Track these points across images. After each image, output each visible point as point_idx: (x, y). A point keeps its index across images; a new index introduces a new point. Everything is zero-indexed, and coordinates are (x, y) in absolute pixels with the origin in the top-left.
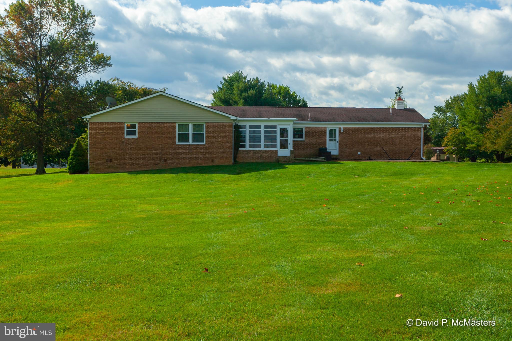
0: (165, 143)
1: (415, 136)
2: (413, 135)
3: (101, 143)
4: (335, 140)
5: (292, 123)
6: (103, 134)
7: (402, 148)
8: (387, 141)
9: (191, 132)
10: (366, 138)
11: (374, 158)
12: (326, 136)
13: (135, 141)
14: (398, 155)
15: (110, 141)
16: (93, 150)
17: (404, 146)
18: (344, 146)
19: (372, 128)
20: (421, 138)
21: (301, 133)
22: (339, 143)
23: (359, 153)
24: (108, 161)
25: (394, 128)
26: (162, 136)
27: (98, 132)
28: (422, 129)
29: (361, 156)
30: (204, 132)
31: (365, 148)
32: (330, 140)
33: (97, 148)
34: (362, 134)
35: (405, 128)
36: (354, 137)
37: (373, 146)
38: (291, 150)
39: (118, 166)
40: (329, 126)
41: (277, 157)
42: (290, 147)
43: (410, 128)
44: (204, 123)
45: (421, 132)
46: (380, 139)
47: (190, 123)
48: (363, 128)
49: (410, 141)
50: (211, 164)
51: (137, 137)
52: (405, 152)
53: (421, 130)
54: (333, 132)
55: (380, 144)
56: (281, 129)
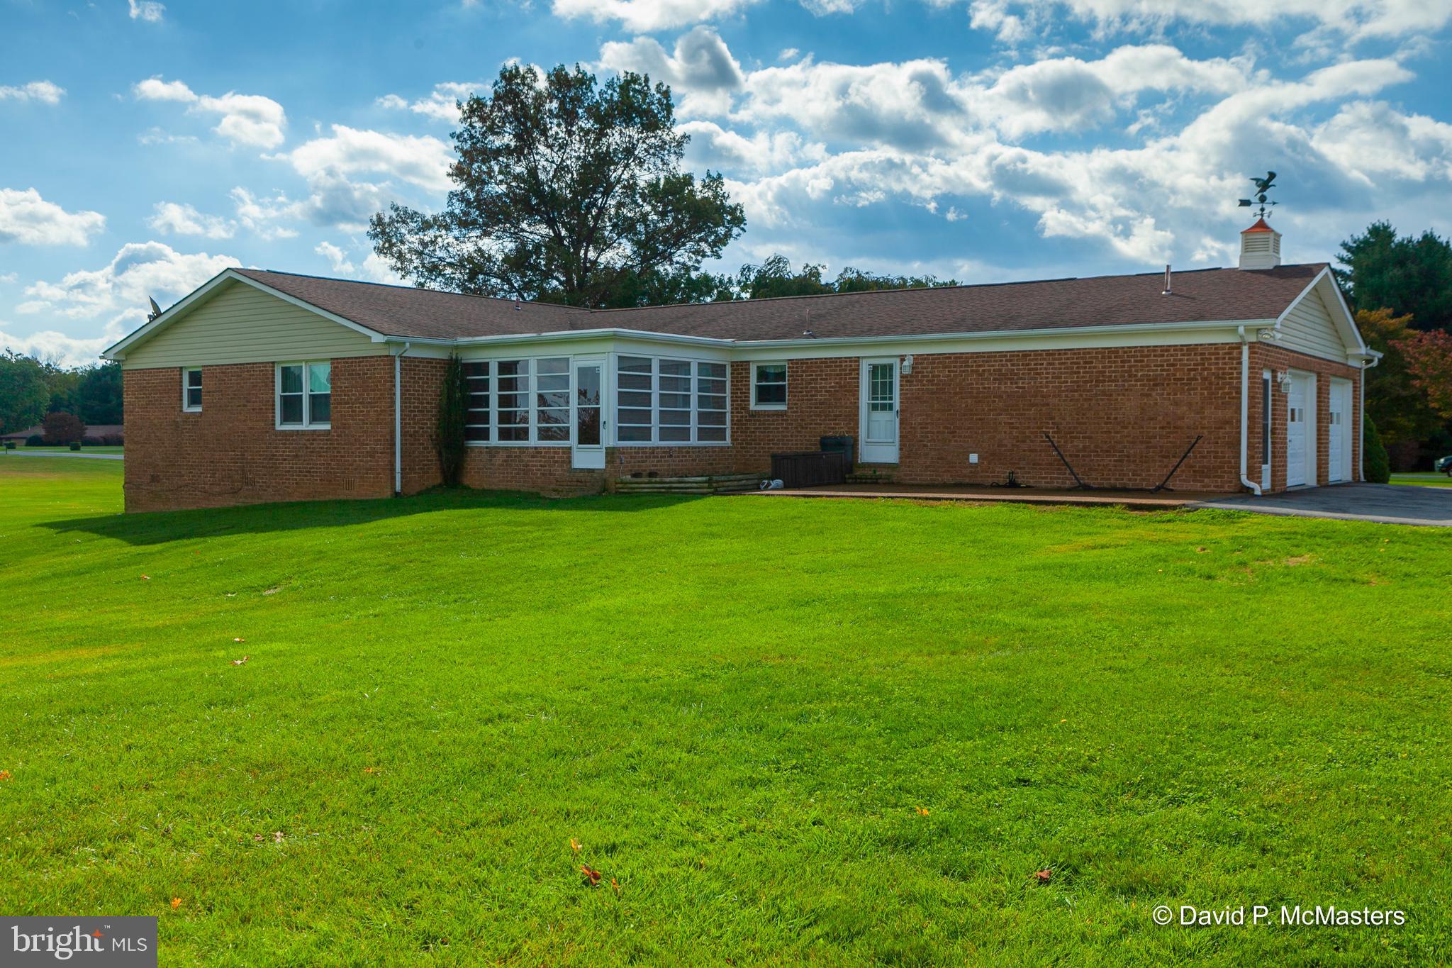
0: (250, 428)
1: (1211, 383)
2: (1205, 379)
3: (141, 429)
4: (891, 407)
5: (613, 347)
6: (145, 402)
7: (1150, 438)
8: (1086, 406)
9: (306, 391)
10: (1000, 397)
11: (1033, 478)
12: (855, 392)
13: (197, 421)
14: (1132, 467)
15: (156, 421)
16: (130, 447)
17: (1162, 428)
18: (919, 430)
19: (1026, 354)
20: (1239, 392)
21: (781, 383)
22: (901, 420)
23: (974, 458)
24: (154, 479)
25: (1114, 351)
27: (137, 398)
28: (1245, 349)
29: (979, 469)
30: (331, 390)
31: (998, 436)
32: (874, 407)
33: (135, 443)
34: (986, 379)
35: (1166, 349)
36: (956, 394)
37: (1029, 428)
38: (607, 448)
39: (169, 493)
40: (869, 354)
42: (608, 436)
43: (1191, 348)
44: (329, 360)
45: (1240, 363)
46: (1056, 401)
47: (302, 362)
49: (1190, 405)
50: (343, 495)
51: (201, 410)
52: (1167, 457)
53: (1241, 353)
54: (881, 373)
55: (1057, 420)
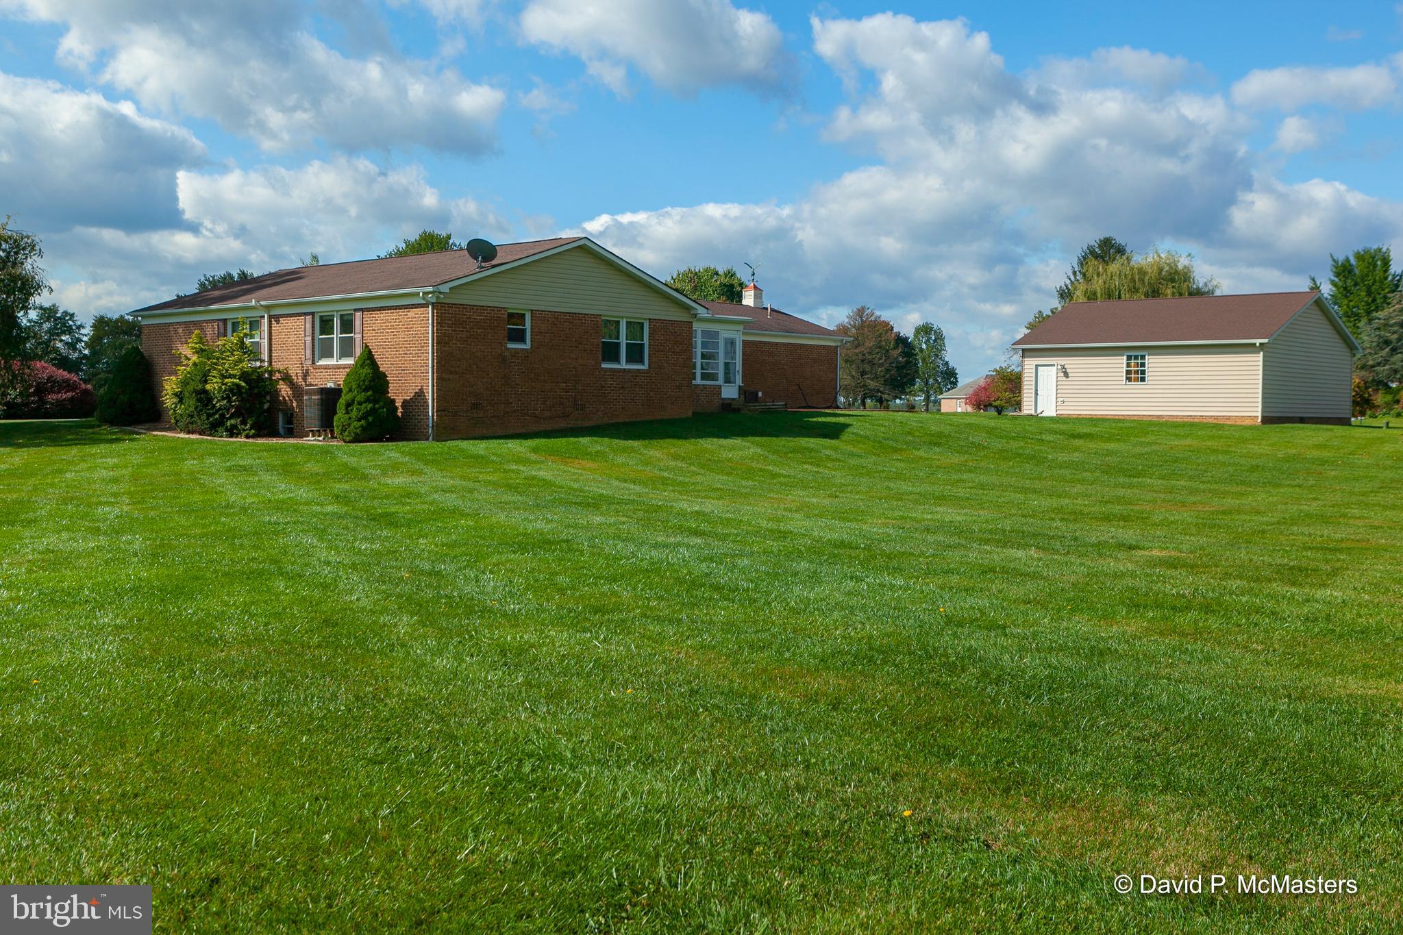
0: (582, 365)
1: (829, 362)
2: (827, 360)
3: (460, 360)
5: (741, 328)
6: (464, 336)
7: (814, 385)
9: (623, 341)
13: (527, 357)
14: (809, 398)
15: (479, 354)
16: (444, 376)
17: (817, 381)
20: (837, 367)
24: (476, 406)
26: (576, 347)
27: (455, 331)
30: (646, 341)
33: (451, 373)
34: (764, 355)
38: (740, 386)
39: (493, 419)
41: (721, 402)
42: (739, 380)
44: (646, 319)
45: (837, 355)
47: (623, 318)
48: (765, 343)
50: (658, 415)
51: (529, 347)
52: (818, 394)
53: (837, 350)
56: (726, 339)
